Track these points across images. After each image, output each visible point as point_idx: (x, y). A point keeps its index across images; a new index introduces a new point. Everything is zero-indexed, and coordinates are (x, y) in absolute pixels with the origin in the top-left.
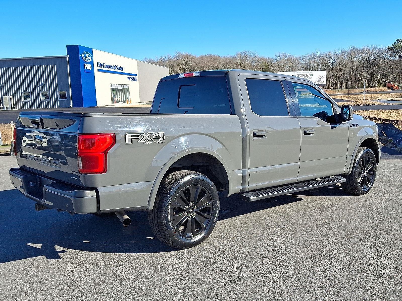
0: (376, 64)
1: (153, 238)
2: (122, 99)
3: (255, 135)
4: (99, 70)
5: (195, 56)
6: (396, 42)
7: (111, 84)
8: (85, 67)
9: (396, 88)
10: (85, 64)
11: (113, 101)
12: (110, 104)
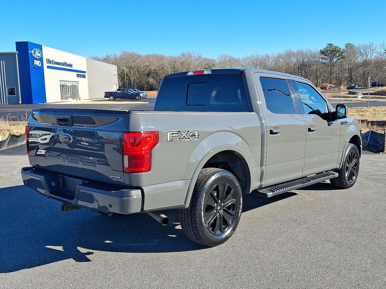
0: (310, 66)
1: (175, 236)
2: (71, 95)
3: (271, 132)
4: (48, 67)
5: (141, 55)
6: (328, 46)
7: (60, 81)
8: (35, 63)
9: (329, 89)
10: (35, 61)
11: (62, 98)
12: (61, 101)
